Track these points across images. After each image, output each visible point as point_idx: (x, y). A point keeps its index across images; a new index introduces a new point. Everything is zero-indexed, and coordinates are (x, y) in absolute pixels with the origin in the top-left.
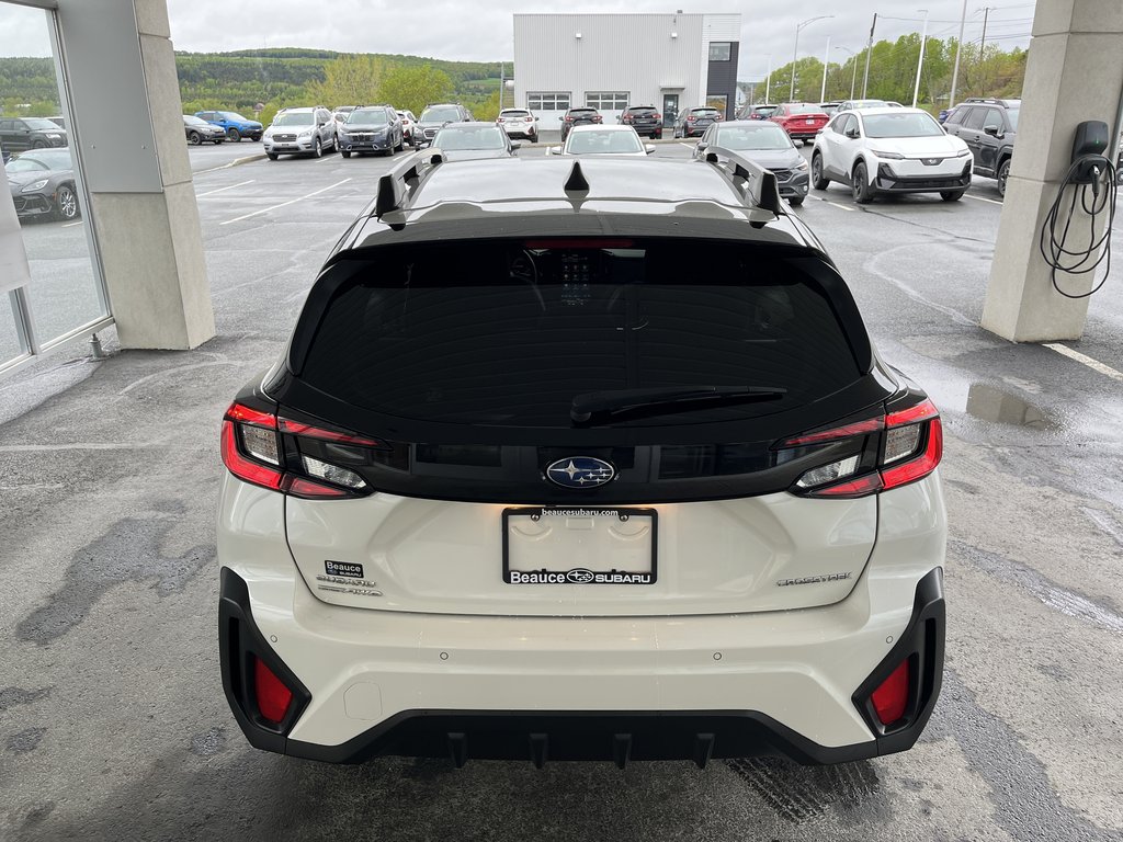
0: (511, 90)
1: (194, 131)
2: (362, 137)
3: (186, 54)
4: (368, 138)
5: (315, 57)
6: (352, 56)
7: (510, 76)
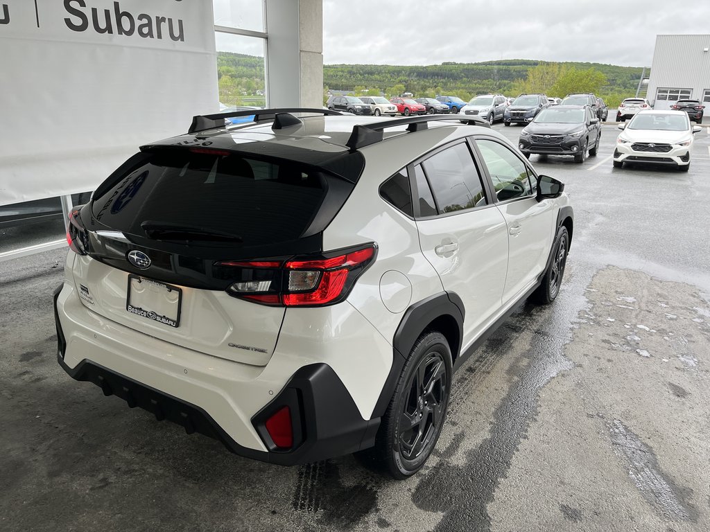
0: (645, 87)
1: (432, 107)
2: (518, 114)
3: (455, 64)
4: (522, 114)
5: (531, 65)
6: (548, 64)
7: (647, 77)
